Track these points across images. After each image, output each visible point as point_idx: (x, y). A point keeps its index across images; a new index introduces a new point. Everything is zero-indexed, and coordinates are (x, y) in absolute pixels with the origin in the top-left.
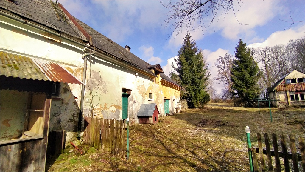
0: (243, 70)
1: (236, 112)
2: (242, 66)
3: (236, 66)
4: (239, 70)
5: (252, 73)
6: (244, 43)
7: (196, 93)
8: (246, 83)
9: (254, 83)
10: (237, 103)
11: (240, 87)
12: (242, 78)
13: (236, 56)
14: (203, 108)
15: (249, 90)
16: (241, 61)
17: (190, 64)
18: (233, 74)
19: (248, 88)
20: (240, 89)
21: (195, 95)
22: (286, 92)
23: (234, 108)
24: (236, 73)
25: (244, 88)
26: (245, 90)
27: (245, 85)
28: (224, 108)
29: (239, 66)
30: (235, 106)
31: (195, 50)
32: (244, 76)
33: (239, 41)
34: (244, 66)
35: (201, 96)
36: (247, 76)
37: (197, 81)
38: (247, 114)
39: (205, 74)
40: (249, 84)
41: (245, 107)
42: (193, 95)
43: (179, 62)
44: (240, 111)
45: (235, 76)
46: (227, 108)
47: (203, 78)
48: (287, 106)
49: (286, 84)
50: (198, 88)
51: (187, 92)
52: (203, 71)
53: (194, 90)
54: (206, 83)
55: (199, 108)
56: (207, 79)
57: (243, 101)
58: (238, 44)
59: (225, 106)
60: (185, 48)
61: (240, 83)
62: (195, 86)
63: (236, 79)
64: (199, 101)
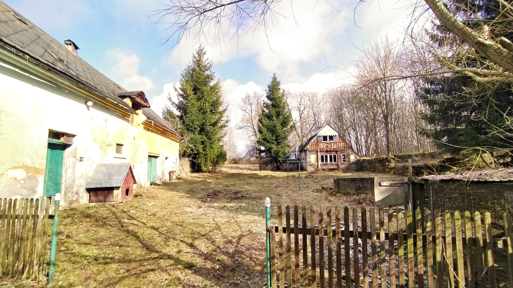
0: (274, 118)
1: (260, 178)
2: (273, 112)
3: (267, 111)
4: (269, 117)
5: (284, 124)
6: (278, 80)
7: (205, 147)
8: (277, 137)
9: (285, 138)
10: (263, 166)
11: (268, 142)
12: (272, 130)
13: (268, 97)
14: (215, 172)
15: (279, 146)
16: (273, 106)
17: (199, 99)
18: (261, 122)
19: (278, 144)
20: (268, 145)
21: (204, 150)
22: (317, 152)
23: (259, 172)
24: (266, 121)
25: (273, 143)
26: (274, 147)
27: (276, 140)
28: (245, 172)
29: (269, 112)
30: (260, 170)
31: (209, 78)
32: (275, 126)
33: (273, 76)
34: (276, 112)
35: (212, 154)
36: (279, 127)
37: (208, 128)
38: (273, 181)
39: (223, 119)
40: (280, 138)
41: (273, 170)
42: (201, 151)
43: (181, 93)
44: (266, 177)
45: (263, 125)
46: (250, 172)
47: (219, 125)
48: (317, 170)
49: (318, 142)
50: (210, 139)
51: (191, 146)
52: (220, 113)
53: (203, 143)
54: (223, 132)
55: (209, 172)
56: (225, 126)
57: (271, 162)
58: (271, 80)
59: (248, 169)
60: (194, 70)
61: (269, 136)
62: (206, 136)
63: (264, 130)
64: (209, 162)
